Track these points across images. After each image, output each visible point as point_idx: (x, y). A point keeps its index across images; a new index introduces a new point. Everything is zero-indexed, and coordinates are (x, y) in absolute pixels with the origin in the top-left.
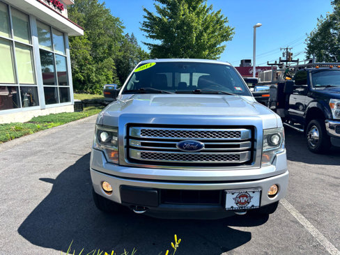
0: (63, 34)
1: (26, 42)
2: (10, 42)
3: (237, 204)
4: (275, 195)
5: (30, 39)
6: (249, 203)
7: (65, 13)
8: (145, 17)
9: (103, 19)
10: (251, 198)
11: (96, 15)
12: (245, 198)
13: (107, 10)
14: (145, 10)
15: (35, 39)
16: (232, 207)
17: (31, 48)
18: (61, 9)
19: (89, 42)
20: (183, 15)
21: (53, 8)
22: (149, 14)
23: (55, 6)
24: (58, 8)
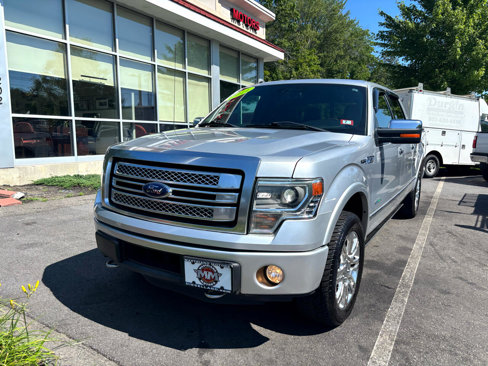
0: (257, 60)
1: (204, 73)
2: (182, 74)
3: (200, 279)
4: (276, 284)
5: (209, 69)
6: (216, 282)
7: (261, 33)
8: (382, 24)
9: (347, 35)
10: (219, 275)
11: (336, 31)
12: (210, 273)
13: (352, 22)
14: (382, 13)
15: (215, 69)
16: (194, 283)
17: (209, 80)
18: (255, 28)
19: (320, 69)
20: (442, 14)
21: (245, 29)
22: (389, 18)
23: (247, 26)
24: (252, 28)
